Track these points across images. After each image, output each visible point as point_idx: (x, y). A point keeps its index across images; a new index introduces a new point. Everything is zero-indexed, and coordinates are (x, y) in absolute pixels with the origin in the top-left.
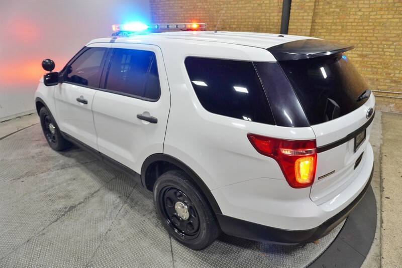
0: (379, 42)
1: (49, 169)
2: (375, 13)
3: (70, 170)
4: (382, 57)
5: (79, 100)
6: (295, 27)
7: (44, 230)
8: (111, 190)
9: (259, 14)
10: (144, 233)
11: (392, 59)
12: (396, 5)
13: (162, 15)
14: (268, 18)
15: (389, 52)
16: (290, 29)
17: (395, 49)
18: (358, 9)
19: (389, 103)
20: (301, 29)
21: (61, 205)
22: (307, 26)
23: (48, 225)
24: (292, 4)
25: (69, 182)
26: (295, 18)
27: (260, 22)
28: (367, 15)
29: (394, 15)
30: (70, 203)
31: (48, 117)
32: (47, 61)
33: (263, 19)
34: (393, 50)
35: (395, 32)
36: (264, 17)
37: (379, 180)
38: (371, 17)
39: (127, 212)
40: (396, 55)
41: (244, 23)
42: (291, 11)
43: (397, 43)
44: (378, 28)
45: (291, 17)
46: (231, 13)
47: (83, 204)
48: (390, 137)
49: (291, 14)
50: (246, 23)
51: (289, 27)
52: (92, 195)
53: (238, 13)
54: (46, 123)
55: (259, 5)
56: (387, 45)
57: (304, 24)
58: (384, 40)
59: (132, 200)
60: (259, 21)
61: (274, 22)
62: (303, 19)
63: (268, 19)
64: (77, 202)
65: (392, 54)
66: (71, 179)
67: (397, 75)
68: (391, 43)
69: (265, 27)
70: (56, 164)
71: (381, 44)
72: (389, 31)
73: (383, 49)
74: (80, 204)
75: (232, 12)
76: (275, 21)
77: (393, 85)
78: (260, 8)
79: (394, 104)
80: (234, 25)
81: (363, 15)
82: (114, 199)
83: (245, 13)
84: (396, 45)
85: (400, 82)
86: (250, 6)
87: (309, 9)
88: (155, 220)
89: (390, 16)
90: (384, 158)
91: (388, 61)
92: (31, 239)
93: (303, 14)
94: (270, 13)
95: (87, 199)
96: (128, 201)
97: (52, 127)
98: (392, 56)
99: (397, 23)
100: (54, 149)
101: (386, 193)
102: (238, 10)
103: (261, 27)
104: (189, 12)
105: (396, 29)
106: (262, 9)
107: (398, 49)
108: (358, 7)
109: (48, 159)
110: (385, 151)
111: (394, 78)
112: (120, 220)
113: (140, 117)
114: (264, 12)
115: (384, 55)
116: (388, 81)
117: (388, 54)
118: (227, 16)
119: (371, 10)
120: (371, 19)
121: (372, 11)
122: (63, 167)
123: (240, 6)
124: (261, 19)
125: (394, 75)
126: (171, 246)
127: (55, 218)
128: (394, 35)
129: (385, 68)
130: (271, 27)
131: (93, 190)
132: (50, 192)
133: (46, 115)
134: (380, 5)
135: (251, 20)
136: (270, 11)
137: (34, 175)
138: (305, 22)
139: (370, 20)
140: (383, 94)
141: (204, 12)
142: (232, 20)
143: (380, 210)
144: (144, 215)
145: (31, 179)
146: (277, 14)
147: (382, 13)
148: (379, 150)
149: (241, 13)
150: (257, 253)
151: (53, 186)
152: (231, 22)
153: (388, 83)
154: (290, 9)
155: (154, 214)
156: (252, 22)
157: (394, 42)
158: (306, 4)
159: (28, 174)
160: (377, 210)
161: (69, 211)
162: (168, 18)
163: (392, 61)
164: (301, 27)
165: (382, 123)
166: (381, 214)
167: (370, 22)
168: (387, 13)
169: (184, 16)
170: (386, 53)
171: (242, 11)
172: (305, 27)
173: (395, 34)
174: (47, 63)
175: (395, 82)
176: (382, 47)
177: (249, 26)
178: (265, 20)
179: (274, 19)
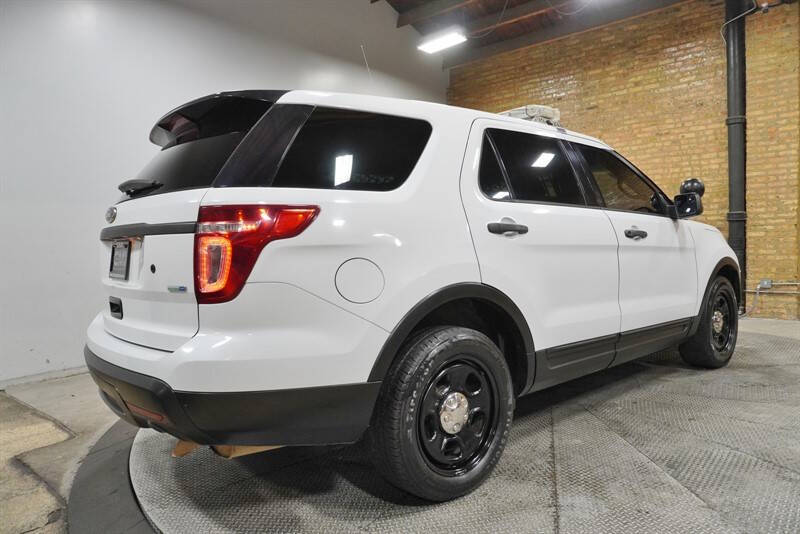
6: (763, 173)
9: (675, 159)
14: (697, 162)
16: (751, 177)
20: (776, 175)
22: (788, 169)
24: (748, 132)
26: (760, 156)
27: (679, 173)
33: (687, 166)
36: (686, 163)
42: (748, 144)
45: (748, 156)
49: (747, 151)
51: (747, 175)
55: (674, 142)
57: (781, 165)
61: (710, 170)
62: (779, 157)
63: (696, 165)
76: (714, 167)
78: (677, 148)
86: (653, 147)
87: (789, 136)
93: (775, 148)
94: (699, 155)
106: (680, 149)
114: (687, 154)
123: (634, 148)
124: (682, 167)
135: (661, 171)
136: (697, 151)
138: (785, 162)
146: (715, 154)
154: (745, 142)
156: (662, 175)
158: (781, 129)
164: (776, 172)
172: (785, 171)
178: (690, 169)
179: (709, 164)
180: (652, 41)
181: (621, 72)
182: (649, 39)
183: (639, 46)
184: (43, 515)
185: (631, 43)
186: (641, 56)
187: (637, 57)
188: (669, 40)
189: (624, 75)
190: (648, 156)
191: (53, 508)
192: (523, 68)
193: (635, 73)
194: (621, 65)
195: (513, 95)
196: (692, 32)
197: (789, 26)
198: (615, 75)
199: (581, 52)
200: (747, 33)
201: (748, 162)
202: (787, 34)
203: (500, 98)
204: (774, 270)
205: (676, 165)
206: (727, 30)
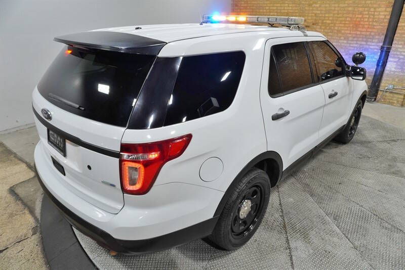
9: (361, 9)
13: (244, 7)
14: (373, 13)
16: (400, 26)
27: (361, 18)
33: (366, 14)
36: (367, 13)
41: (341, 19)
46: (326, 7)
50: (343, 19)
51: (399, 24)
53: (335, 7)
60: (360, 16)
61: (379, 18)
63: (372, 15)
69: (367, 23)
75: (327, 5)
76: (381, 17)
80: (328, 20)
83: (343, 7)
94: (375, 8)
102: (335, 4)
103: (362, 23)
104: (275, 5)
106: (365, 3)
114: (368, 7)
118: (321, 10)
124: (363, 15)
130: (374, 24)
135: (350, 15)
136: (375, 6)
141: (294, 5)
142: (327, 15)
146: (384, 9)
149: (339, 7)
152: (325, 17)
156: (351, 18)
162: (251, 10)
169: (269, 9)
171: (340, 5)
177: (347, 22)
178: (367, 16)
179: (379, 15)
184: (29, 229)
190: (346, 5)
191: (34, 225)
201: (401, 17)
204: (397, 80)
205: (361, 13)
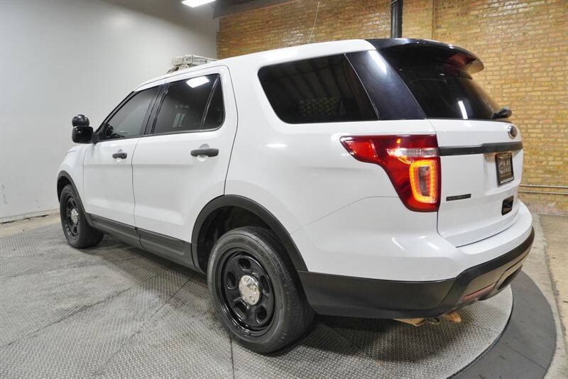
0: (521, 122)
1: (60, 267)
2: (509, 86)
3: (91, 269)
4: (527, 139)
5: (115, 156)
7: (37, 331)
8: (148, 288)
10: (190, 337)
11: (540, 142)
12: (534, 75)
15: (536, 133)
17: (542, 128)
18: (486, 82)
19: (548, 202)
21: (69, 304)
23: (46, 327)
25: (88, 280)
28: (499, 89)
29: (533, 87)
30: (86, 302)
31: (71, 200)
32: (80, 117)
34: (539, 131)
35: (539, 107)
37: (550, 282)
38: (504, 91)
39: (167, 313)
40: (544, 137)
43: (544, 121)
44: (515, 104)
47: (103, 304)
48: (555, 239)
52: (119, 294)
54: (68, 209)
56: (531, 124)
58: (526, 119)
59: (178, 300)
64: (96, 302)
65: (539, 135)
66: (90, 278)
67: (551, 163)
68: (536, 121)
70: (74, 261)
71: (523, 124)
72: (530, 107)
73: (527, 129)
74: (98, 303)
77: (548, 176)
79: (555, 203)
81: (494, 88)
82: (152, 299)
84: (542, 125)
85: (557, 172)
88: (210, 322)
89: (528, 89)
90: (552, 260)
91: (535, 144)
92: (15, 342)
95: (109, 298)
96: (172, 300)
97: (74, 214)
98: (540, 138)
99: (539, 96)
100: (74, 246)
101: (563, 297)
105: (539, 105)
107: (545, 128)
108: (486, 79)
109: (62, 256)
110: (551, 253)
111: (548, 168)
112: (156, 321)
113: (195, 154)
115: (530, 137)
116: (541, 171)
117: (535, 135)
119: (503, 82)
120: (505, 93)
121: (505, 84)
122: (82, 265)
125: (547, 164)
126: (232, 352)
127: (59, 319)
128: (538, 112)
129: (534, 154)
131: (121, 289)
132: (58, 290)
133: (70, 197)
134: (514, 76)
137: (38, 272)
139: (504, 95)
140: (537, 189)
143: (558, 316)
144: (193, 316)
145: (33, 277)
147: (518, 85)
148: (543, 252)
150: (368, 362)
151: (64, 284)
153: (541, 174)
155: (208, 315)
157: (539, 120)
159: (29, 272)
160: (554, 315)
161: (79, 311)
163: (540, 144)
165: (541, 225)
166: (561, 320)
167: (504, 97)
168: (524, 85)
170: (532, 135)
173: (539, 110)
174: (79, 119)
175: (550, 172)
176: (525, 127)
180: (348, 10)
181: (328, 30)
182: (347, 8)
183: (340, 13)
185: (336, 11)
186: (341, 20)
187: (339, 21)
188: (359, 10)
189: (331, 33)
192: (267, 22)
193: (337, 32)
194: (329, 26)
195: (260, 41)
196: (372, 6)
197: (427, 9)
198: (325, 32)
199: (304, 14)
200: (403, 11)
202: (425, 15)
203: (252, 42)
206: (392, 8)
